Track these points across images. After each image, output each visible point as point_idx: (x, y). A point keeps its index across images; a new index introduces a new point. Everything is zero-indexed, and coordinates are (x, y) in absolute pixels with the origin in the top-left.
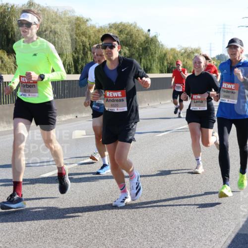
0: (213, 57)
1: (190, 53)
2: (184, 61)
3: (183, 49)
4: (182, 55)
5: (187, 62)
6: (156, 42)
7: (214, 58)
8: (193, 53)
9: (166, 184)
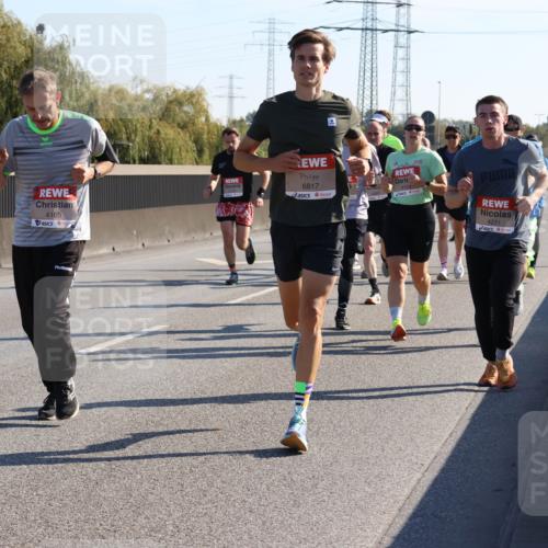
0: (238, 118)
1: (171, 102)
2: (150, 127)
3: (148, 91)
4: (144, 109)
5: (158, 132)
6: (64, 65)
7: (242, 120)
8: (180, 104)
9: (98, 505)
